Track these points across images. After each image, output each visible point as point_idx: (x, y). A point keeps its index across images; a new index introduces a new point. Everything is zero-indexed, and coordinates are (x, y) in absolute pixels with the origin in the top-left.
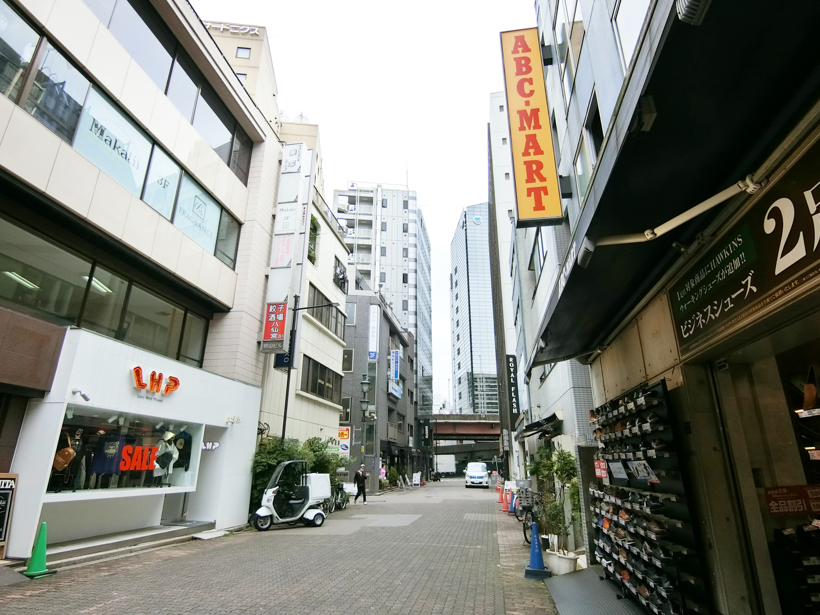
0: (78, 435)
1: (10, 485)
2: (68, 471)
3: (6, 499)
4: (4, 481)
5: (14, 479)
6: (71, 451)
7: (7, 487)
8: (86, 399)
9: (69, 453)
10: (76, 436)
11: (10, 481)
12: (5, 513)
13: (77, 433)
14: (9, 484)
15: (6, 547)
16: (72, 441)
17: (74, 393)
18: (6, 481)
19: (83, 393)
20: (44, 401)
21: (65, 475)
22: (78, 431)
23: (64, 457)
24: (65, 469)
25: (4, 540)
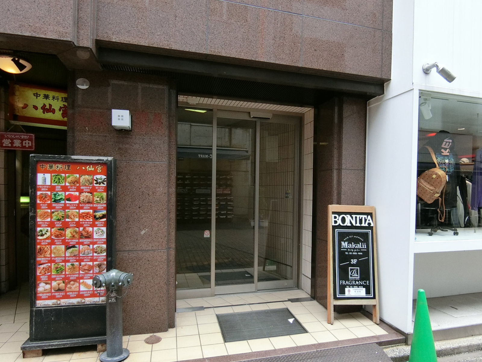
0: (446, 149)
1: (367, 222)
2: (442, 204)
3: (366, 241)
4: (358, 216)
5: (370, 214)
6: (440, 173)
7: (363, 225)
8: (449, 77)
9: (439, 176)
10: (442, 150)
11: (366, 216)
12: (368, 260)
13: (443, 146)
14: (366, 220)
15: (377, 307)
16: (439, 159)
17: (426, 71)
18: (361, 216)
19: (441, 68)
20: (386, 98)
21: (438, 210)
22: (444, 143)
23: (430, 181)
24: (437, 201)
25: (374, 298)
